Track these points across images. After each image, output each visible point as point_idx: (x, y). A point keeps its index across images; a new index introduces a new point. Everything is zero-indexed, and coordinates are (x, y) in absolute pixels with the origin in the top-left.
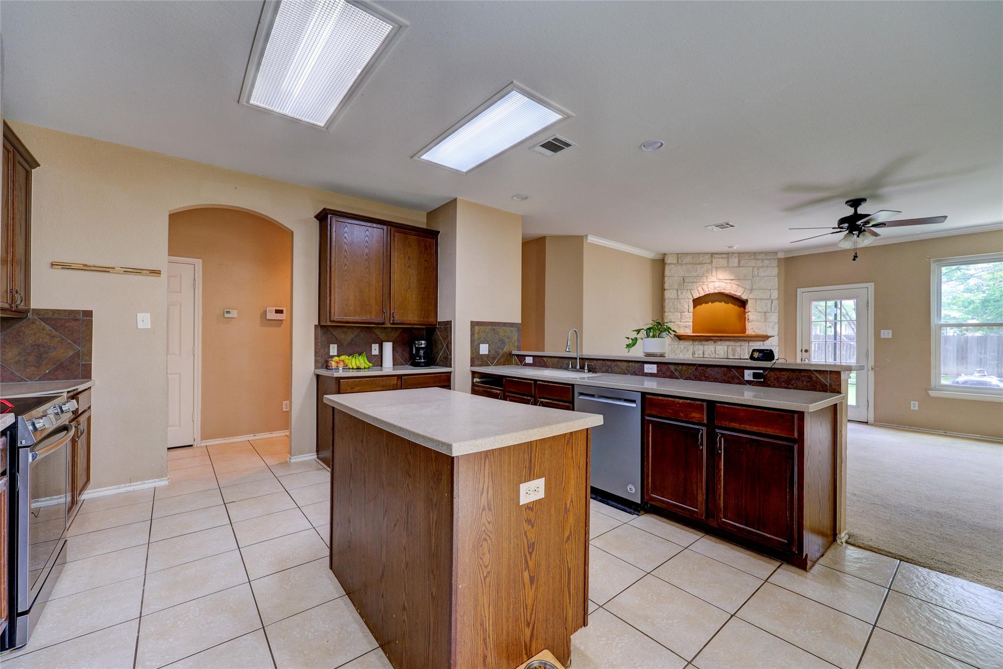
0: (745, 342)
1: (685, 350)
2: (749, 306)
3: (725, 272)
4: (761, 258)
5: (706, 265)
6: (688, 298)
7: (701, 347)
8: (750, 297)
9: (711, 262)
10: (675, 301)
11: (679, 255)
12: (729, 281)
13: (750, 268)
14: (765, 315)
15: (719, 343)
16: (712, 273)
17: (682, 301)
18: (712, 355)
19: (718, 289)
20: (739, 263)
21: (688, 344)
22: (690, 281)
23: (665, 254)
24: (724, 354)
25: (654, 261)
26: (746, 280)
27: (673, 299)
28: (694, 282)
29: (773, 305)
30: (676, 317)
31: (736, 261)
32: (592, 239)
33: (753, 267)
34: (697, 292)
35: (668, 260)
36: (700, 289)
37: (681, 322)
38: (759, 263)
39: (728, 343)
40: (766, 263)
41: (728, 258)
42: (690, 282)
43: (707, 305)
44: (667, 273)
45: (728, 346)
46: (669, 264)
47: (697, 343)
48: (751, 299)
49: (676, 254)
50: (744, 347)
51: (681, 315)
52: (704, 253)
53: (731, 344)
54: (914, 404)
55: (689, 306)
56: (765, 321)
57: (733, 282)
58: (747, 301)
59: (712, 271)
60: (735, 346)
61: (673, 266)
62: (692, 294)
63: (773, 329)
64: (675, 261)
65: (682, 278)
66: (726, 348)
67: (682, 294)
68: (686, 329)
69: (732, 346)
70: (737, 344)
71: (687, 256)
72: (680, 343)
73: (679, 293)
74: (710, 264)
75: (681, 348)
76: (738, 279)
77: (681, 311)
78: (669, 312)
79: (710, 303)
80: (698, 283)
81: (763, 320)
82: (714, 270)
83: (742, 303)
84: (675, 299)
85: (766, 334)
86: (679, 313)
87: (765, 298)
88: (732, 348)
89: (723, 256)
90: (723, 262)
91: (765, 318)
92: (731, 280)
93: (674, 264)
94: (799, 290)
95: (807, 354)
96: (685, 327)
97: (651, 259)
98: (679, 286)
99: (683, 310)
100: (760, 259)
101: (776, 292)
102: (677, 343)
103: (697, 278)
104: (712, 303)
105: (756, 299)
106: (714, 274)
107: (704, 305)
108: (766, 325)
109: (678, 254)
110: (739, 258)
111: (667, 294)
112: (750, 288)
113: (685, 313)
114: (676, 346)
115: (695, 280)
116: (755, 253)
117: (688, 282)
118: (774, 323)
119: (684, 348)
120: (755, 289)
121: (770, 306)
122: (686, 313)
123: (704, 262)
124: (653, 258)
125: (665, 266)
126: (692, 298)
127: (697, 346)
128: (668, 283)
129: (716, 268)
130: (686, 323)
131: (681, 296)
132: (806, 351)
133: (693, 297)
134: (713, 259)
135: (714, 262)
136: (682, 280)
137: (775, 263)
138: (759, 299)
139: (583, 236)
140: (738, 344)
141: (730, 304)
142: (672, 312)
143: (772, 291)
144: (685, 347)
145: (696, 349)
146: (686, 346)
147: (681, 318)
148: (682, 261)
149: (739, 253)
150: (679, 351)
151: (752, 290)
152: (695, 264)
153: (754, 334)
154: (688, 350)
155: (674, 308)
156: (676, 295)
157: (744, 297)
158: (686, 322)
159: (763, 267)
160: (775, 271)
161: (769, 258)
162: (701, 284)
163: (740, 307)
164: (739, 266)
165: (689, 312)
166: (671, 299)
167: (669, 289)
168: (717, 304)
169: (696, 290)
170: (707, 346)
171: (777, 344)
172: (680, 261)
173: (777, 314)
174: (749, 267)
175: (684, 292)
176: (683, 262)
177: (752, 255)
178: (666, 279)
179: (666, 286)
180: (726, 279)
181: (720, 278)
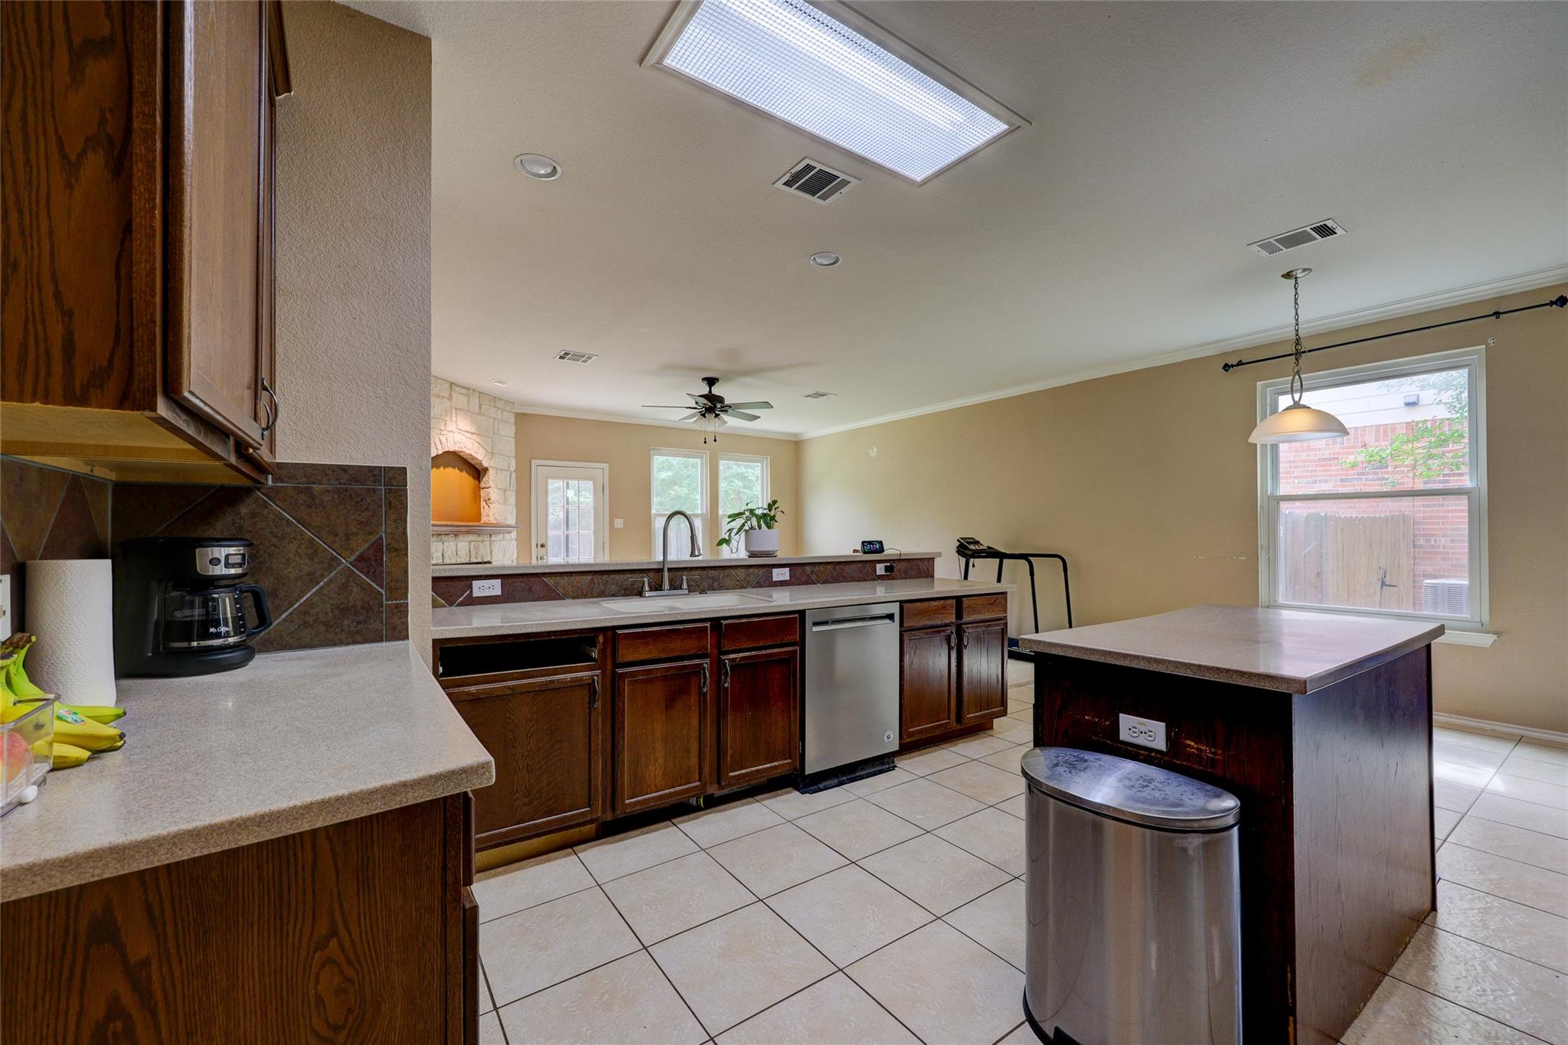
2: (490, 479)
3: (465, 418)
4: (500, 406)
5: (445, 400)
8: (492, 464)
9: (450, 398)
12: (469, 435)
13: (490, 419)
14: (505, 493)
15: (461, 537)
19: (457, 445)
20: (480, 407)
26: (487, 435)
29: (511, 480)
31: (477, 403)
33: (494, 419)
38: (499, 415)
40: (505, 415)
41: (468, 396)
43: (444, 470)
45: (470, 542)
48: (490, 467)
52: (442, 380)
56: (504, 503)
57: (474, 437)
58: (486, 470)
59: (451, 413)
60: (477, 541)
63: (511, 515)
66: (467, 545)
69: (475, 541)
74: (448, 400)
76: (481, 433)
79: (446, 467)
80: (435, 430)
81: (502, 502)
82: (454, 411)
83: (480, 473)
85: (505, 523)
87: (504, 468)
88: (474, 546)
89: (463, 391)
90: (463, 401)
91: (505, 497)
92: (472, 433)
94: (533, 462)
95: (544, 549)
100: (499, 408)
101: (514, 460)
103: (433, 420)
104: (448, 468)
105: (496, 469)
106: (453, 419)
108: (505, 509)
110: (479, 400)
112: (491, 451)
116: (494, 397)
118: (511, 507)
120: (495, 453)
121: (508, 481)
123: (442, 395)
129: (456, 409)
132: (542, 546)
134: (453, 394)
135: (453, 399)
137: (512, 419)
140: (472, 537)
141: (465, 472)
143: (510, 458)
149: (479, 392)
151: (491, 454)
153: (495, 522)
157: (483, 463)
159: (502, 421)
160: (512, 431)
161: (507, 409)
162: (439, 432)
163: (474, 478)
164: (480, 414)
168: (448, 471)
171: (515, 538)
173: (515, 493)
174: (489, 417)
177: (491, 400)
180: (467, 432)
181: (460, 428)
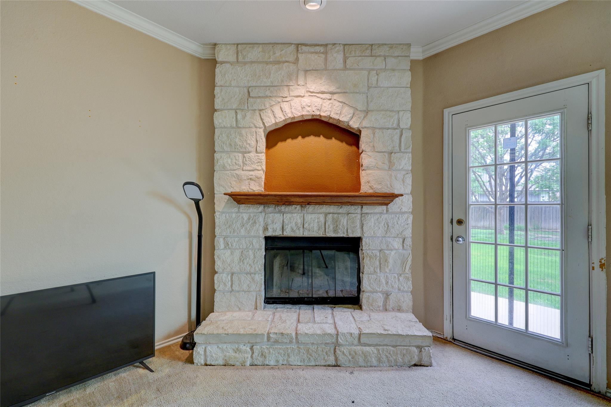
0: (356, 207)
1: (251, 222)
2: (363, 142)
3: (321, 78)
4: (382, 54)
5: (286, 64)
6: (256, 127)
7: (278, 217)
9: (296, 61)
10: (232, 131)
11: (239, 46)
12: (328, 96)
13: (365, 72)
14: (390, 158)
15: (311, 208)
16: (297, 81)
17: (243, 132)
18: (297, 231)
19: (309, 109)
20: (345, 62)
21: (255, 210)
22: (260, 95)
23: (215, 45)
24: (319, 229)
25: (202, 61)
26: (357, 93)
27: (227, 127)
28: (267, 97)
29: (402, 140)
30: (234, 161)
31: (340, 57)
33: (370, 71)
34: (272, 116)
35: (220, 56)
36: (277, 109)
37: (243, 170)
38: (379, 63)
39: (325, 209)
40: (391, 62)
41: (326, 53)
42: (259, 97)
43: (295, 141)
44: (219, 80)
45: (326, 215)
46: (222, 63)
47: (271, 209)
48: (365, 127)
49: (234, 44)
50: (353, 215)
51: (244, 157)
52: (282, 44)
53: (332, 211)
55: (257, 141)
56: (390, 168)
57: (335, 96)
58: (360, 132)
59: (297, 77)
60: (339, 214)
61: (228, 65)
62: (262, 119)
63: (404, 182)
64: (233, 58)
65: (246, 90)
66: (322, 218)
67: (244, 117)
68: (252, 183)
69: (333, 213)
70: (341, 211)
71: (253, 47)
72: (241, 210)
73: (239, 117)
74: (294, 63)
75: (242, 217)
76: (344, 91)
77: (244, 150)
78: (221, 152)
79: (300, 138)
80: (273, 99)
81: (386, 167)
82: (301, 74)
83: (351, 136)
84: (232, 127)
85: (391, 192)
86: (240, 155)
87: (390, 126)
88: (333, 219)
89: (318, 49)
90: (317, 60)
91: (390, 162)
92: (332, 93)
93: (232, 64)
94: (446, 111)
95: (462, 227)
96: (251, 179)
97: (193, 57)
98: (240, 103)
99: (245, 148)
100: (380, 56)
101: (409, 115)
102: (236, 210)
103: (272, 89)
104: (303, 137)
105: (373, 128)
106: (301, 82)
107: (289, 141)
108: (391, 175)
109: (238, 44)
110: (344, 55)
111: (219, 119)
112: (365, 109)
113: (251, 154)
115: (268, 93)
116: (372, 45)
117: (256, 97)
118: (404, 173)
119: (249, 219)
120: (372, 111)
121: (398, 141)
122: (253, 155)
123: (284, 59)
124: (197, 55)
125: (216, 66)
126: (262, 125)
127: (271, 215)
128: (220, 99)
129: (306, 72)
130: (252, 173)
131: (242, 123)
132: (460, 222)
133: (264, 123)
134: (299, 55)
135: (300, 61)
136: (247, 94)
137: (407, 65)
138: (380, 129)
140: (345, 209)
141: (333, 139)
142: (227, 152)
143: (401, 113)
144: (250, 216)
145: (270, 221)
146: (252, 215)
147: (243, 162)
148: (244, 58)
149: (345, 45)
150: (238, 224)
151: (367, 112)
152: (267, 63)
153: (371, 191)
154: (255, 222)
155: (230, 145)
156: (234, 120)
157: (354, 125)
158: (253, 170)
159: (385, 70)
160: (407, 78)
161: (396, 54)
162: (279, 100)
163: (349, 144)
164: (345, 68)
165: (256, 151)
166: (224, 127)
167: (222, 110)
168: (312, 140)
169: (269, 111)
170: (289, 215)
171: (411, 210)
172: (240, 58)
173: (410, 155)
174: (362, 69)
175: (249, 114)
176: (247, 60)
177: (367, 49)
178: (217, 90)
179: (218, 103)
180: (323, 93)
181: (311, 90)
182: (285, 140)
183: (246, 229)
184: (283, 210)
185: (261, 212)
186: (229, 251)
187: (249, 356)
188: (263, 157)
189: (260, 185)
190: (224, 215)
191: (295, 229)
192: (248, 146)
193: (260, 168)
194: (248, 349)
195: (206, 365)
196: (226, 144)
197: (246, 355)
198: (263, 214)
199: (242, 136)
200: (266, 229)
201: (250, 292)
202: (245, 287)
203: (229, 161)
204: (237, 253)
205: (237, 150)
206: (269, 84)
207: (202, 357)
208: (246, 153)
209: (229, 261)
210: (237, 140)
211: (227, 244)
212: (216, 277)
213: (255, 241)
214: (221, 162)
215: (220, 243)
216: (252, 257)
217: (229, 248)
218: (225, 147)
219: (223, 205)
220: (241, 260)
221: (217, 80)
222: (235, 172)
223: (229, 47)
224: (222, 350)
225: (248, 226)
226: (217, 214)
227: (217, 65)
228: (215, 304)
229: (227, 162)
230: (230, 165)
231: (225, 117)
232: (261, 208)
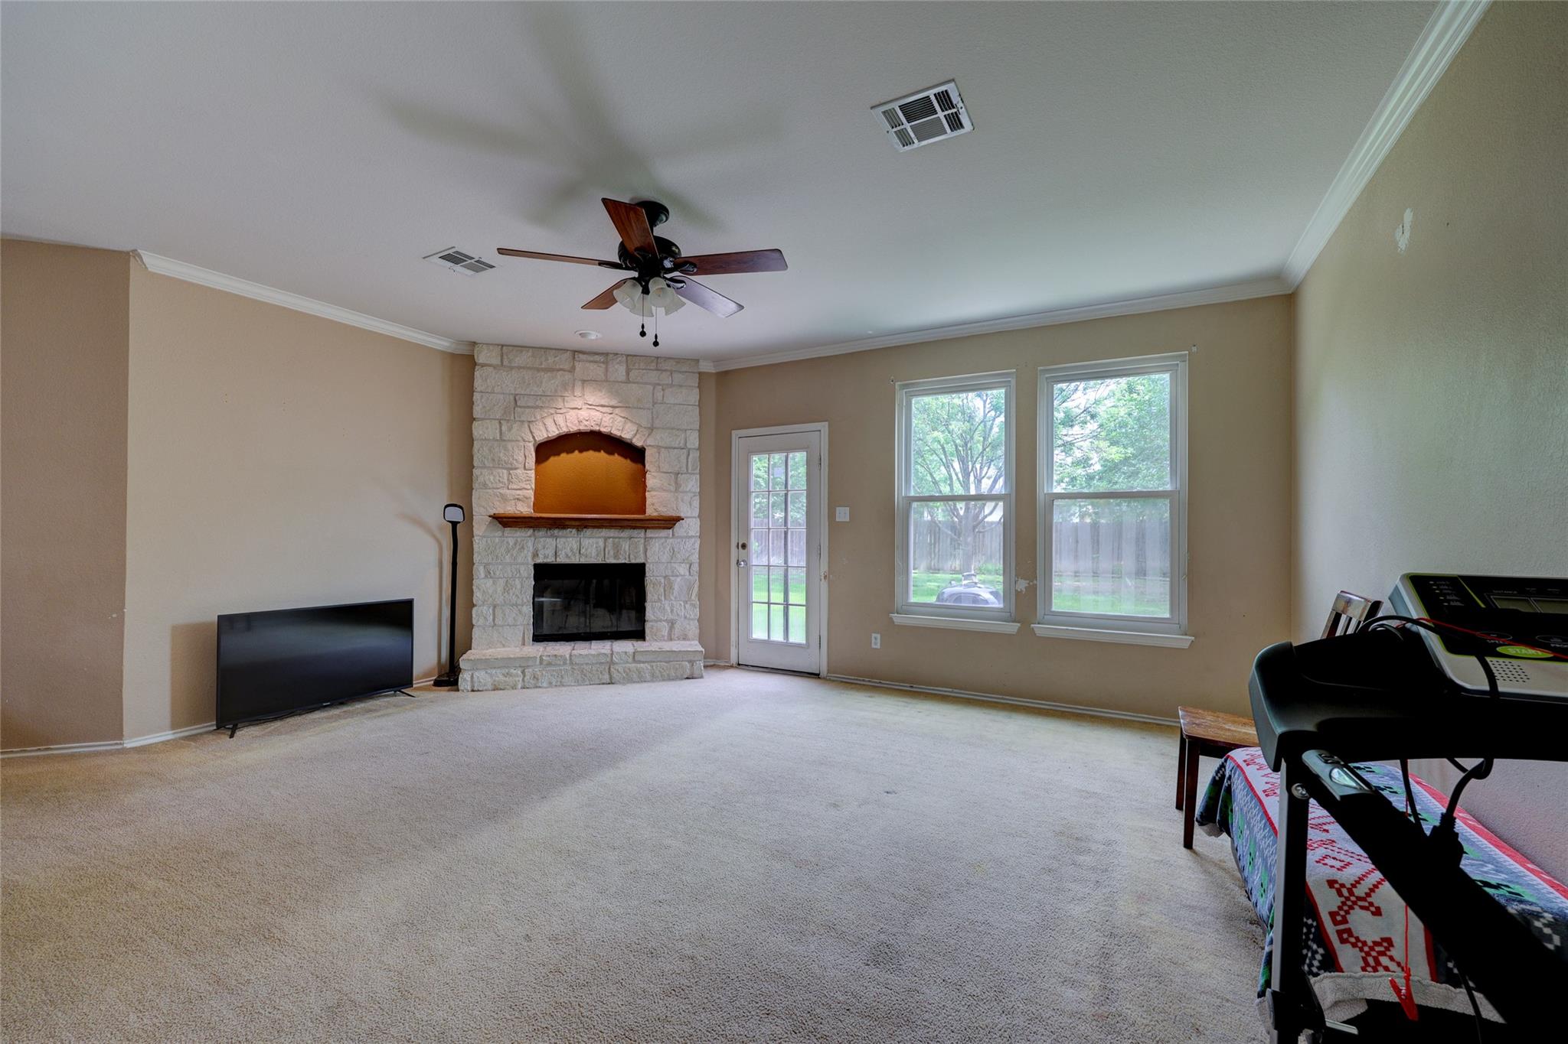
0: (639, 531)
1: (518, 547)
2: (650, 461)
3: (600, 390)
4: (668, 368)
5: (561, 372)
6: (524, 441)
7: (550, 542)
8: (649, 442)
9: (572, 370)
10: (496, 444)
11: (504, 348)
12: (608, 410)
13: (648, 386)
14: (676, 479)
15: (588, 532)
16: (573, 392)
17: (509, 446)
18: (573, 558)
19: (586, 423)
20: (628, 374)
21: (523, 535)
22: (529, 404)
23: (474, 344)
24: (597, 555)
25: (453, 357)
26: (640, 408)
27: (489, 440)
28: (537, 407)
29: (689, 460)
30: (498, 478)
31: (622, 369)
32: (155, 263)
33: (655, 385)
34: (542, 428)
35: (481, 358)
36: (549, 422)
37: (508, 489)
38: (665, 379)
39: (605, 532)
40: (678, 378)
41: (606, 363)
42: (528, 407)
43: (571, 456)
44: (478, 384)
45: (606, 539)
46: (483, 365)
47: (542, 533)
48: (650, 446)
49: (498, 345)
50: (636, 540)
51: (510, 474)
52: (556, 349)
53: (612, 535)
54: (876, 638)
55: (525, 457)
56: (676, 490)
57: (617, 411)
58: (645, 450)
59: (573, 387)
60: (620, 538)
61: (490, 369)
62: (531, 432)
63: (691, 505)
64: (496, 361)
65: (512, 398)
66: (601, 543)
67: (510, 429)
68: (519, 504)
69: (613, 538)
70: (622, 535)
71: (522, 352)
72: (506, 534)
73: (504, 428)
74: (569, 371)
75: (507, 542)
76: (626, 405)
77: (510, 466)
78: (482, 468)
79: (576, 452)
80: (546, 410)
81: (672, 488)
82: (578, 384)
83: (635, 454)
84: (495, 440)
85: (678, 515)
86: (505, 471)
87: (676, 446)
88: (614, 544)
89: (597, 358)
90: (596, 370)
91: (676, 483)
92: (613, 407)
93: (495, 367)
94: (734, 433)
95: (746, 551)
96: (518, 499)
97: (444, 354)
98: (505, 413)
99: (511, 464)
100: (666, 370)
101: (696, 434)
102: (499, 533)
103: (543, 398)
104: (581, 451)
105: (659, 447)
106: (578, 393)
107: (563, 455)
108: (677, 498)
109: (502, 346)
110: (627, 366)
111: (478, 429)
112: (649, 426)
113: (518, 471)
114: (497, 540)
115: (539, 403)
116: (658, 358)
117: (524, 407)
118: (693, 494)
119: (515, 544)
120: (658, 428)
121: (685, 461)
122: (520, 471)
123: (558, 367)
124: (449, 351)
125: (474, 369)
126: (532, 439)
127: (542, 540)
128: (481, 406)
129: (584, 381)
130: (518, 492)
131: (507, 436)
132: (744, 546)
133: (534, 437)
134: (576, 364)
135: (577, 369)
136: (513, 403)
137: (694, 381)
138: (666, 448)
139: (128, 253)
140: (627, 533)
141: (616, 455)
142: (488, 468)
143: (688, 432)
144: (516, 540)
145: (540, 547)
146: (519, 539)
147: (508, 480)
148: (510, 362)
149: (628, 356)
150: (503, 550)
151: (651, 429)
152: (538, 370)
153: (655, 514)
154: (523, 548)
155: (493, 460)
156: (498, 431)
157: (638, 442)
158: (519, 489)
159: (671, 385)
160: (694, 396)
161: (684, 369)
162: (552, 411)
164: (628, 381)
165: (525, 468)
166: (486, 439)
167: (482, 419)
168: (590, 455)
169: (541, 424)
170: (563, 540)
171: (698, 534)
172: (506, 363)
173: (698, 476)
174: (646, 383)
175: (516, 426)
176: (513, 365)
177: (652, 362)
178: (476, 396)
179: (477, 411)
180: (603, 406)
181: (590, 403)
182: (558, 454)
183: (512, 555)
184: (556, 534)
185: (530, 536)
186: (491, 581)
187: (521, 679)
188: (532, 473)
189: (529, 507)
190: (485, 539)
191: (570, 555)
192: (515, 462)
193: (529, 487)
194: (519, 672)
195: (473, 691)
196: (488, 459)
197: (517, 679)
198: (533, 539)
199: (508, 450)
200: (535, 555)
201: (516, 625)
202: (510, 621)
203: (492, 478)
204: (502, 582)
205: (501, 466)
206: (540, 393)
207: (469, 683)
208: (512, 469)
209: (490, 591)
210: (501, 455)
211: (488, 574)
212: (474, 610)
213: (522, 568)
214: (481, 479)
215: (479, 571)
216: (519, 587)
217: (491, 577)
218: (486, 462)
219: (484, 528)
220: (506, 590)
221: (476, 384)
222: (499, 490)
223: (491, 348)
224: (491, 675)
225: (515, 553)
226: (475, 538)
227: (477, 367)
228: (473, 640)
229: (489, 479)
230: (492, 483)
231: (487, 428)
232: (531, 531)
